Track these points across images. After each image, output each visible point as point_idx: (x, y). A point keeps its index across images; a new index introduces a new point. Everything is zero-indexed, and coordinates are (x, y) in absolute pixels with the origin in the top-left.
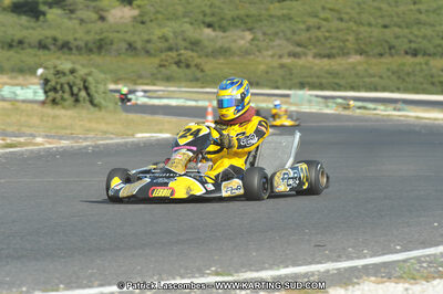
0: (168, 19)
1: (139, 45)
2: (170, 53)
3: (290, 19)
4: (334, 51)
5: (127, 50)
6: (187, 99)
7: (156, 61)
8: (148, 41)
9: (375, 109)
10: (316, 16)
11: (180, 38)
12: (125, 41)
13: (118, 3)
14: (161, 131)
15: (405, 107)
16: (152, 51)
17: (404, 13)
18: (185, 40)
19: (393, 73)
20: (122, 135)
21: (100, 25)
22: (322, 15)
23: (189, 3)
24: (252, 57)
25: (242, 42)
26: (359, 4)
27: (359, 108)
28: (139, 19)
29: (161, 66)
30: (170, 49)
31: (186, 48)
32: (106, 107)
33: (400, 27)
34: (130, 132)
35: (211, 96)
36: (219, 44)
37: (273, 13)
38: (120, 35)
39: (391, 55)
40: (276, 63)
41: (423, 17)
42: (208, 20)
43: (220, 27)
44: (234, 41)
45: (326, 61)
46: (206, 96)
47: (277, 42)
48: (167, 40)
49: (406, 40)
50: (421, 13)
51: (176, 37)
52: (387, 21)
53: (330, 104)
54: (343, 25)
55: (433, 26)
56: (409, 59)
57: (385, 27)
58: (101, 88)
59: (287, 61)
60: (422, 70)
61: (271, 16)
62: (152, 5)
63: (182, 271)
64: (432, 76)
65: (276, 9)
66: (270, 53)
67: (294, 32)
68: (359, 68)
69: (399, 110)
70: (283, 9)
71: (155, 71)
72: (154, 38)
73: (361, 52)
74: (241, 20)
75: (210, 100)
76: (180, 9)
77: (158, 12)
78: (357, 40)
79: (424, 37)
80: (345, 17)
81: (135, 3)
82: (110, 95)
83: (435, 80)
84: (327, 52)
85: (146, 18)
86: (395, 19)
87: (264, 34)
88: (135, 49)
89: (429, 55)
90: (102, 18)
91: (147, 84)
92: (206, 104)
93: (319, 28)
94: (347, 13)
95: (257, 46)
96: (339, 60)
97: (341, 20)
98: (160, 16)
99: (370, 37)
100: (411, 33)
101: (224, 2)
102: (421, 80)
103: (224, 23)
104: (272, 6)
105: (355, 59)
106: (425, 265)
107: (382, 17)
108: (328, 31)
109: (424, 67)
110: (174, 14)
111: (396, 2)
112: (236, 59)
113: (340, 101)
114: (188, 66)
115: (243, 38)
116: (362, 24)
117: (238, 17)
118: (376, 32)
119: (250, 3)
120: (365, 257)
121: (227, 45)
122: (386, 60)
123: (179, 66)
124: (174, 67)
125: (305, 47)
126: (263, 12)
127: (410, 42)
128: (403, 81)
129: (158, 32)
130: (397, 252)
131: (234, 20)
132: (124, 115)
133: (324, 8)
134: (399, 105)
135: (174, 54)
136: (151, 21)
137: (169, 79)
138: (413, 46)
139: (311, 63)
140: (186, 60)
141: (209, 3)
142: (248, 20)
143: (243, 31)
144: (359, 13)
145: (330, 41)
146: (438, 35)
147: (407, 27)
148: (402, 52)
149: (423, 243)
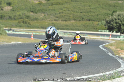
0: (20, 10)
1: (12, 17)
2: (21, 19)
3: (55, 10)
4: (67, 19)
5: (9, 18)
6: (26, 32)
7: (17, 21)
8: (15, 16)
10: (62, 9)
11: (24, 15)
12: (8, 16)
13: (6, 5)
14: (19, 41)
16: (16, 19)
17: (86, 9)
19: (83, 25)
20: (8, 42)
21: (1, 11)
22: (64, 9)
23: (26, 5)
24: (44, 21)
25: (41, 17)
26: (74, 6)
27: (74, 35)
28: (12, 10)
29: (19, 23)
30: (21, 18)
31: (25, 18)
32: (3, 34)
33: (85, 13)
34: (10, 41)
35: (32, 31)
36: (34, 18)
37: (50, 8)
38: (7, 14)
39: (83, 20)
40: (51, 22)
41: (92, 10)
42: (32, 10)
44: (39, 16)
45: (65, 22)
47: (51, 17)
48: (20, 16)
49: (87, 16)
50: (91, 9)
51: (22, 14)
52: (82, 11)
53: (66, 34)
54: (69, 12)
55: (94, 12)
56: (88, 22)
57: (81, 13)
58: (2, 29)
59: (54, 22)
61: (49, 9)
62: (16, 6)
63: (26, 80)
64: (94, 27)
65: (51, 7)
66: (49, 20)
67: (56, 14)
68: (74, 24)
69: (85, 36)
70: (52, 7)
71: (17, 24)
72: (17, 15)
73: (74, 20)
74: (41, 10)
75: (32, 33)
76: (24, 7)
77: (18, 8)
78: (73, 16)
79: (92, 16)
81: (11, 5)
82: (4, 31)
84: (65, 19)
85: (14, 10)
86: (84, 11)
87: (47, 14)
88: (11, 18)
89: (93, 21)
90: (2, 10)
91: (15, 28)
92: (30, 33)
93: (63, 13)
94: (70, 9)
95: (45, 17)
96: (68, 22)
97: (69, 11)
98: (18, 9)
99: (77, 15)
101: (36, 5)
102: (91, 27)
103: (36, 11)
104: (49, 7)
105: (73, 21)
106: (94, 79)
107: (80, 10)
108: (65, 14)
109: (92, 24)
110: (22, 9)
111: (84, 6)
112: (40, 21)
113: (68, 33)
114: (26, 23)
115: (41, 15)
117: (40, 10)
118: (79, 14)
119: (44, 6)
120: (77, 77)
121: (37, 17)
122: (81, 22)
123: (23, 23)
124: (22, 23)
125: (59, 18)
126: (47, 8)
127: (88, 17)
128: (86, 28)
129: (18, 13)
131: (39, 10)
132: (8, 37)
133: (64, 7)
134: (85, 35)
135: (22, 20)
136: (16, 10)
137: (20, 27)
138: (89, 18)
139: (60, 22)
140: (25, 21)
141: (32, 6)
142: (43, 10)
143: (42, 13)
144: (74, 9)
145: (66, 16)
146: (96, 15)
147: (87, 13)
148: (86, 20)
149: (93, 73)
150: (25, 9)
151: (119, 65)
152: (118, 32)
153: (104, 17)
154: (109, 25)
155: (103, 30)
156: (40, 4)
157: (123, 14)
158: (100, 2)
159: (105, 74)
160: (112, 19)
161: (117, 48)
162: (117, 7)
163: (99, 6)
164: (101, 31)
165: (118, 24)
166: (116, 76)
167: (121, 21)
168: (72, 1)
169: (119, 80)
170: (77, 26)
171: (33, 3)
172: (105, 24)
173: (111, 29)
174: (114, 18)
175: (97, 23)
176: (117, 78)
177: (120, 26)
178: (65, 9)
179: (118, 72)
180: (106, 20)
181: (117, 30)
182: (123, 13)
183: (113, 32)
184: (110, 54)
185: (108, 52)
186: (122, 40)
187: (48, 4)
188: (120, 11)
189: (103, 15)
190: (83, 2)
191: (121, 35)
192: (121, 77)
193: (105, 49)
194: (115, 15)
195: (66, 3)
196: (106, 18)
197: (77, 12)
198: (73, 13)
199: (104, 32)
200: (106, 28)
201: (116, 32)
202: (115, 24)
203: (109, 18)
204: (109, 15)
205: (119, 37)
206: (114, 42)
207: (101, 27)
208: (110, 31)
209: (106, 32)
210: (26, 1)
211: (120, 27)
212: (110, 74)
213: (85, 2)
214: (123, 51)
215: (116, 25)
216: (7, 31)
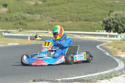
0: (17, 11)
1: (9, 19)
2: (17, 21)
3: (51, 11)
4: (64, 20)
5: (5, 20)
6: (23, 34)
7: (14, 23)
8: (11, 18)
9: (75, 36)
10: (59, 10)
11: (20, 17)
12: (5, 18)
14: (15, 43)
15: (84, 35)
16: (12, 20)
17: (83, 9)
18: (21, 17)
19: (81, 26)
20: (4, 44)
23: (22, 7)
24: (41, 22)
25: (38, 18)
26: (70, 7)
27: (71, 36)
28: (9, 11)
29: (15, 24)
30: (17, 20)
31: (22, 19)
33: (82, 13)
34: (6, 43)
35: (29, 33)
36: (31, 19)
38: (3, 16)
39: (80, 21)
40: (47, 23)
41: (89, 10)
42: (28, 11)
43: (31, 13)
44: (36, 17)
45: (61, 23)
46: (28, 33)
47: (48, 17)
48: (16, 17)
51: (19, 16)
52: (78, 11)
54: (66, 13)
55: (91, 13)
56: (85, 22)
57: (78, 13)
59: (51, 23)
60: (88, 25)
61: (46, 10)
62: (12, 8)
64: (91, 27)
65: (47, 8)
66: (46, 21)
67: (52, 15)
68: (71, 25)
69: (82, 36)
70: (49, 8)
71: (13, 26)
72: (13, 17)
73: (71, 20)
75: (29, 34)
76: (20, 9)
77: (14, 9)
78: (70, 17)
79: (89, 16)
80: (67, 10)
81: (7, 7)
82: (1, 33)
83: (92, 28)
84: (62, 20)
85: (11, 11)
86: (81, 11)
87: (44, 15)
88: (8, 20)
89: (90, 21)
91: (11, 30)
92: (27, 35)
93: (59, 14)
94: (67, 9)
95: (42, 19)
96: (65, 22)
97: (66, 11)
98: (14, 10)
99: (74, 16)
100: (85, 15)
101: (32, 6)
102: (88, 28)
103: (33, 12)
104: (46, 8)
105: (70, 22)
106: (91, 79)
107: (77, 10)
108: (62, 14)
109: (89, 24)
110: (18, 10)
111: (81, 6)
112: (36, 22)
114: (23, 25)
115: (38, 16)
116: (71, 12)
117: (37, 11)
119: (40, 7)
120: (74, 77)
121: (33, 19)
122: (79, 22)
123: (20, 25)
124: (19, 25)
125: (56, 19)
126: (44, 9)
127: (85, 17)
128: (83, 28)
129: (14, 15)
130: (83, 75)
131: (35, 11)
132: (5, 38)
133: (61, 8)
134: (82, 35)
135: (19, 21)
136: (12, 12)
137: (17, 28)
138: (86, 18)
140: (22, 23)
141: (28, 7)
142: (39, 11)
143: (38, 14)
144: (71, 9)
145: (63, 17)
146: (93, 15)
147: (84, 13)
148: (83, 20)
149: (90, 73)
150: (22, 10)
151: (117, 65)
152: (115, 32)
153: (102, 17)
154: (106, 25)
155: (100, 30)
156: (36, 5)
157: (120, 14)
158: (96, 2)
159: (102, 73)
160: (109, 19)
161: (114, 48)
162: (114, 6)
163: (96, 6)
164: (99, 31)
165: (115, 24)
166: (113, 75)
167: (118, 21)
168: (68, 1)
169: (116, 80)
170: (75, 27)
171: (29, 4)
172: (102, 24)
173: (108, 29)
174: (111, 18)
175: (95, 23)
176: (115, 77)
177: (118, 25)
178: (62, 10)
179: (116, 71)
180: (103, 20)
181: (114, 30)
182: (120, 12)
183: (110, 32)
184: (107, 54)
185: (105, 52)
186: (119, 40)
187: (44, 5)
188: (118, 11)
189: (100, 16)
190: (80, 2)
191: (118, 35)
192: (118, 76)
193: (102, 49)
194: (112, 15)
195: (63, 3)
196: (103, 18)
197: (74, 13)
198: (69, 13)
199: (102, 32)
200: (103, 28)
201: (114, 32)
202: (112, 24)
203: (106, 18)
204: (106, 15)
205: (117, 37)
206: (111, 42)
207: (99, 27)
208: (107, 31)
209: (103, 32)
210: (23, 2)
211: (117, 27)
212: (107, 74)
213: (82, 2)
214: (121, 51)
215: (114, 25)
216: (3, 33)
